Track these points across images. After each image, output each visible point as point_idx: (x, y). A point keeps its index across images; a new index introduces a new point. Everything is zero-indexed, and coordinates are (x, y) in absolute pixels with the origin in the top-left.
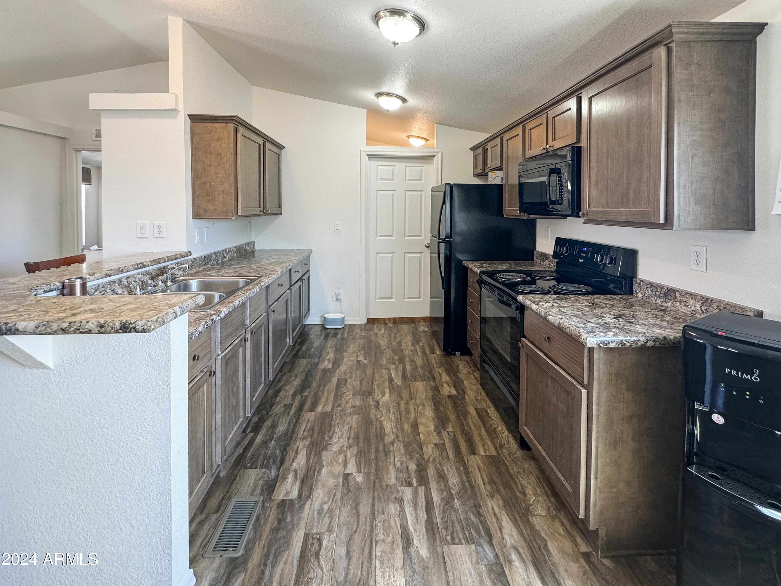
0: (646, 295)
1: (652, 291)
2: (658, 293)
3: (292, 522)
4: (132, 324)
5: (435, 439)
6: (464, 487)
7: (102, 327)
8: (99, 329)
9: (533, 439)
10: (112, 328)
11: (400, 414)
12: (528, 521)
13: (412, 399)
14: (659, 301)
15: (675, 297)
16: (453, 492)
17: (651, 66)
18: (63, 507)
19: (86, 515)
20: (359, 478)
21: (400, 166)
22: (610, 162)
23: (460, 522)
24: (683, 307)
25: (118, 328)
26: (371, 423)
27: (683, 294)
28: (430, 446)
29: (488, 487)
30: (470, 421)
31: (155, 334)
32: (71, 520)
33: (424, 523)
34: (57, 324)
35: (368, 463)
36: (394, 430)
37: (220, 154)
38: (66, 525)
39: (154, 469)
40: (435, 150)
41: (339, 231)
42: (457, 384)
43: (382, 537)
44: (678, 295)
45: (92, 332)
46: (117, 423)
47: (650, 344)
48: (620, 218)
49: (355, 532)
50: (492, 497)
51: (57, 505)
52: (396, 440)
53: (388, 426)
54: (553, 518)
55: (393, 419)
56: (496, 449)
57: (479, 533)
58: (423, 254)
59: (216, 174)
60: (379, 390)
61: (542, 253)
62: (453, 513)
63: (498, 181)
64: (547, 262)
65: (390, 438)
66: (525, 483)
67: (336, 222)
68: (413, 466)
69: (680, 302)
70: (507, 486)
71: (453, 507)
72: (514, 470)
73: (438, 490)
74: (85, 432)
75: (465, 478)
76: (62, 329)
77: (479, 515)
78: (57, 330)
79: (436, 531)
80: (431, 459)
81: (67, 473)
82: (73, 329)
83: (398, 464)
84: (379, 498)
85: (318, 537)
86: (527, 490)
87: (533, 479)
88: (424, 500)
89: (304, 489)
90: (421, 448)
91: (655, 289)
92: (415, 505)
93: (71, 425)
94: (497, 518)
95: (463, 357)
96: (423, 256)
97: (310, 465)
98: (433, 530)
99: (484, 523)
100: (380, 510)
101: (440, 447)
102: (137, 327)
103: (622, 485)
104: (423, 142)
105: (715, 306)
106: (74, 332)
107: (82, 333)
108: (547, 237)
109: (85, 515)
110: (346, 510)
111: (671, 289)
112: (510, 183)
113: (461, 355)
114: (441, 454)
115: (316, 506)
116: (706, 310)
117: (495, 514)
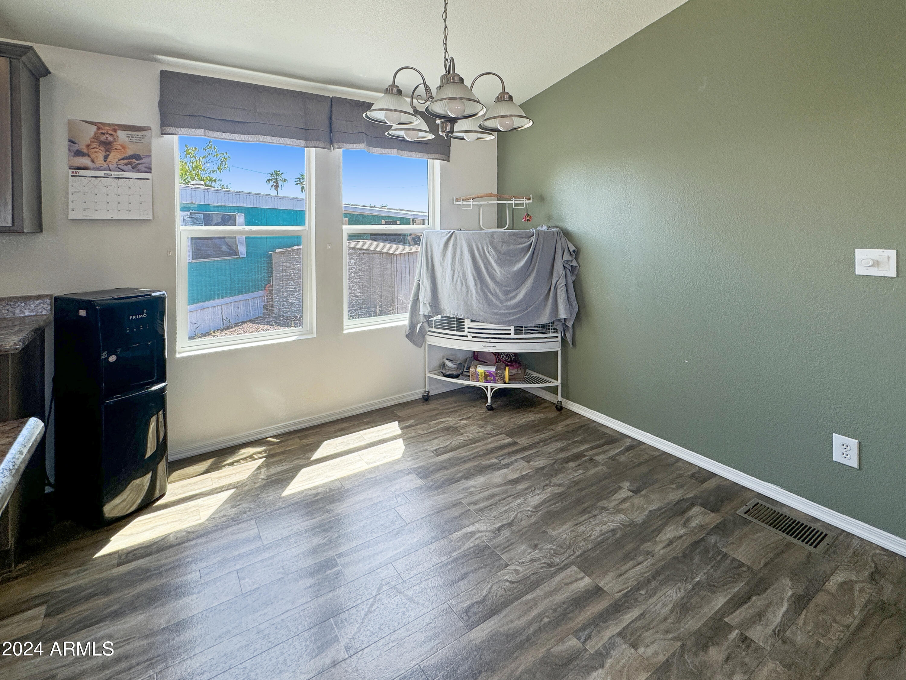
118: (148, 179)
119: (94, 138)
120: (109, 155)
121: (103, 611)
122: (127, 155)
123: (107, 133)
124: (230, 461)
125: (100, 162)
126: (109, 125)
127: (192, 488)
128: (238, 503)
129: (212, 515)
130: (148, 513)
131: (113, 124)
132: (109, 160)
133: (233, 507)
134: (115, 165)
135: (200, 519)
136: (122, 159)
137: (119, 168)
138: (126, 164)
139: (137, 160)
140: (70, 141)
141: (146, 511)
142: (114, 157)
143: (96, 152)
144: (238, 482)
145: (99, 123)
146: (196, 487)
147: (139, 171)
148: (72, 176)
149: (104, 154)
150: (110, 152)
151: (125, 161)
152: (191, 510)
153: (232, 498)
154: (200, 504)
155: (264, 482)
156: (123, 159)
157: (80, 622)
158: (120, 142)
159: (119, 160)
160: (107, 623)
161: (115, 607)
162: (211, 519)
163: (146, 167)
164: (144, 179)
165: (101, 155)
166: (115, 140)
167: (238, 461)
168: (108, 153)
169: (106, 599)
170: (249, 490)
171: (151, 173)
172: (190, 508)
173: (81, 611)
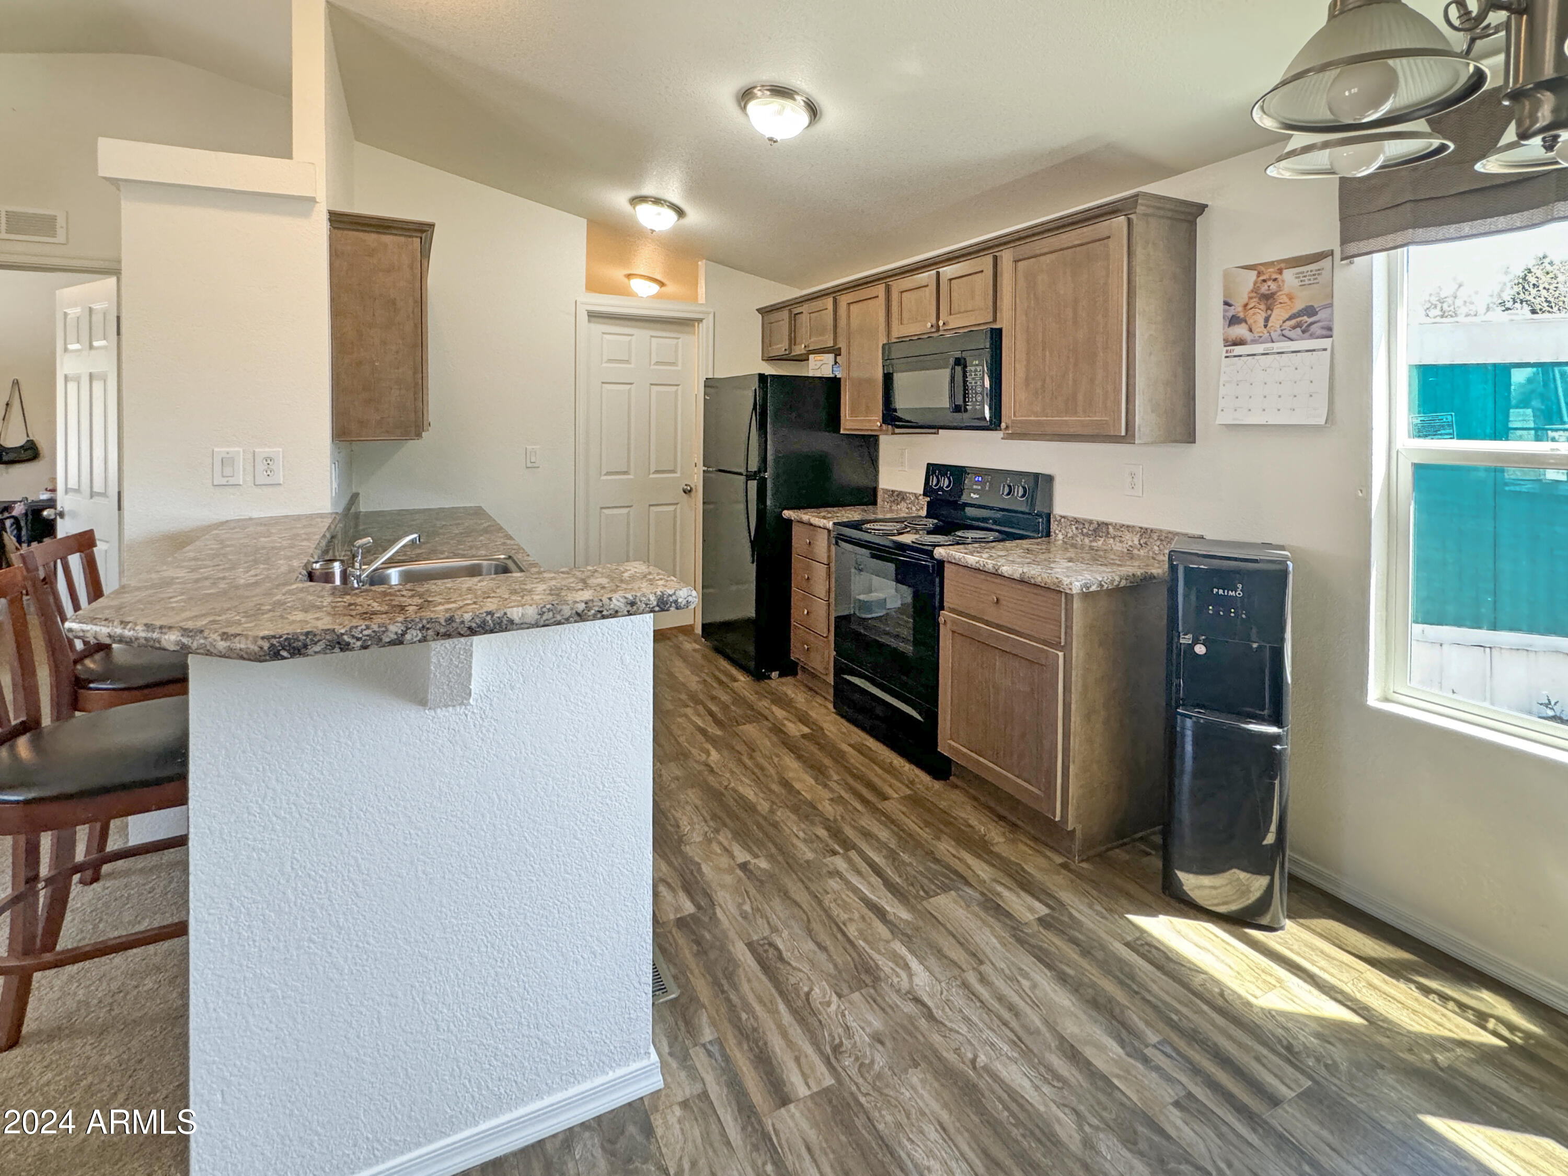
0: (1069, 535)
1: (1077, 528)
2: (1085, 531)
3: (715, 937)
4: (671, 596)
5: (827, 795)
6: (900, 838)
7: (632, 604)
8: (629, 608)
9: (969, 752)
10: (647, 604)
11: (754, 773)
12: (992, 852)
13: (754, 751)
14: (1087, 541)
15: (1108, 533)
16: (893, 846)
17: (1109, 237)
18: (485, 950)
19: (523, 953)
20: (764, 864)
21: (641, 335)
22: (1047, 353)
23: (921, 873)
24: (1118, 544)
25: (655, 603)
26: (722, 794)
27: (1118, 527)
28: (827, 803)
29: (927, 830)
30: (852, 761)
31: (630, 623)
32: (499, 970)
33: (882, 887)
34: (568, 607)
35: (760, 844)
36: (761, 795)
37: (394, 302)
38: (490, 980)
39: (626, 849)
40: (704, 309)
41: (535, 465)
42: (803, 719)
43: (846, 916)
44: (1111, 529)
45: (620, 614)
46: (573, 783)
47: (1123, 583)
48: (1065, 430)
49: (809, 921)
50: (939, 839)
51: (476, 949)
52: (775, 807)
53: (749, 792)
54: (1013, 841)
55: (747, 781)
56: (907, 786)
57: (951, 879)
58: (679, 506)
59: (384, 343)
60: (694, 747)
61: (893, 491)
62: (908, 868)
63: (827, 372)
64: (903, 505)
65: (764, 806)
66: (963, 815)
67: (529, 447)
68: (822, 832)
69: (1114, 538)
70: (948, 824)
71: (903, 862)
72: (943, 804)
73: (874, 851)
74: (522, 807)
75: (895, 829)
76: (578, 614)
77: (937, 861)
78: (570, 617)
79: (902, 891)
80: (839, 818)
81: (492, 886)
82: (593, 612)
83: (801, 834)
84: (810, 879)
85: (766, 942)
86: (970, 822)
87: (969, 808)
88: (865, 865)
89: (697, 898)
90: (815, 808)
91: (1081, 526)
92: (859, 873)
93: (500, 799)
94: (959, 859)
95: (784, 680)
96: (678, 511)
97: (679, 868)
98: (898, 891)
99: (948, 867)
100: (821, 891)
101: (837, 800)
102: (680, 600)
103: (1095, 767)
104: (654, 288)
105: (1155, 536)
106: (595, 618)
107: (604, 617)
108: (902, 464)
109: (520, 954)
110: (777, 903)
111: (1103, 523)
112: (855, 374)
113: (780, 676)
114: (846, 809)
115: (732, 911)
116: (1146, 543)
117: (954, 856)
118: (1325, 350)
119: (1252, 291)
120: (1270, 316)
121: (1061, 962)
122: (1295, 311)
123: (1270, 279)
124: (1433, 984)
125: (1259, 330)
126: (1272, 264)
127: (1315, 958)
128: (1332, 1040)
129: (1276, 1011)
130: (1225, 930)
131: (1277, 261)
132: (1270, 324)
133: (1318, 1035)
134: (1279, 332)
135: (1256, 997)
136: (1288, 320)
137: (1283, 335)
138: (1294, 328)
139: (1309, 317)
140: (1226, 303)
141: (1228, 927)
142: (1279, 315)
143: (1254, 314)
144: (1385, 1020)
145: (1261, 264)
146: (1323, 963)
147: (1312, 336)
148: (1226, 357)
149: (1264, 315)
150: (1272, 310)
151: (1293, 322)
152: (1268, 978)
153: (1340, 1027)
154: (1288, 984)
155: (1430, 1067)
156: (1290, 319)
157: (1041, 949)
158: (1286, 290)
159: (1284, 322)
160: (1049, 974)
161: (1070, 972)
162: (1270, 1014)
163: (1323, 328)
164: (1318, 350)
165: (1258, 318)
166: (1280, 288)
167: (1444, 998)
168: (1269, 312)
169: (1076, 957)
170: (1380, 1047)
171: (1331, 336)
172: (1271, 975)
173: (1054, 943)
